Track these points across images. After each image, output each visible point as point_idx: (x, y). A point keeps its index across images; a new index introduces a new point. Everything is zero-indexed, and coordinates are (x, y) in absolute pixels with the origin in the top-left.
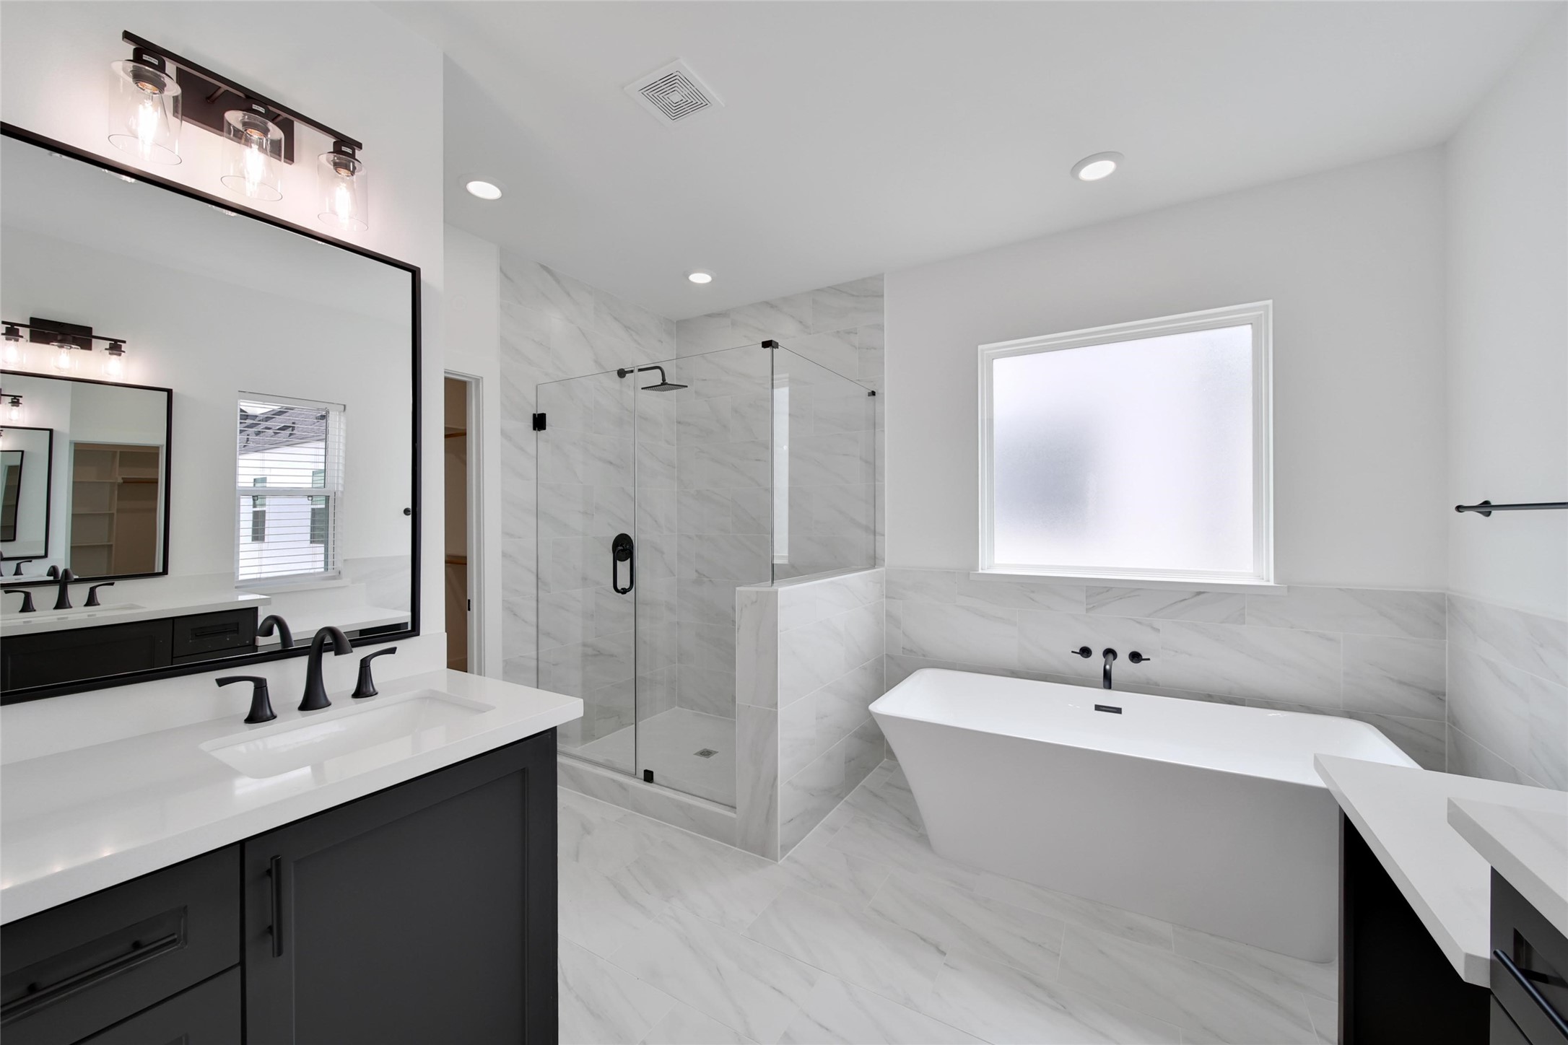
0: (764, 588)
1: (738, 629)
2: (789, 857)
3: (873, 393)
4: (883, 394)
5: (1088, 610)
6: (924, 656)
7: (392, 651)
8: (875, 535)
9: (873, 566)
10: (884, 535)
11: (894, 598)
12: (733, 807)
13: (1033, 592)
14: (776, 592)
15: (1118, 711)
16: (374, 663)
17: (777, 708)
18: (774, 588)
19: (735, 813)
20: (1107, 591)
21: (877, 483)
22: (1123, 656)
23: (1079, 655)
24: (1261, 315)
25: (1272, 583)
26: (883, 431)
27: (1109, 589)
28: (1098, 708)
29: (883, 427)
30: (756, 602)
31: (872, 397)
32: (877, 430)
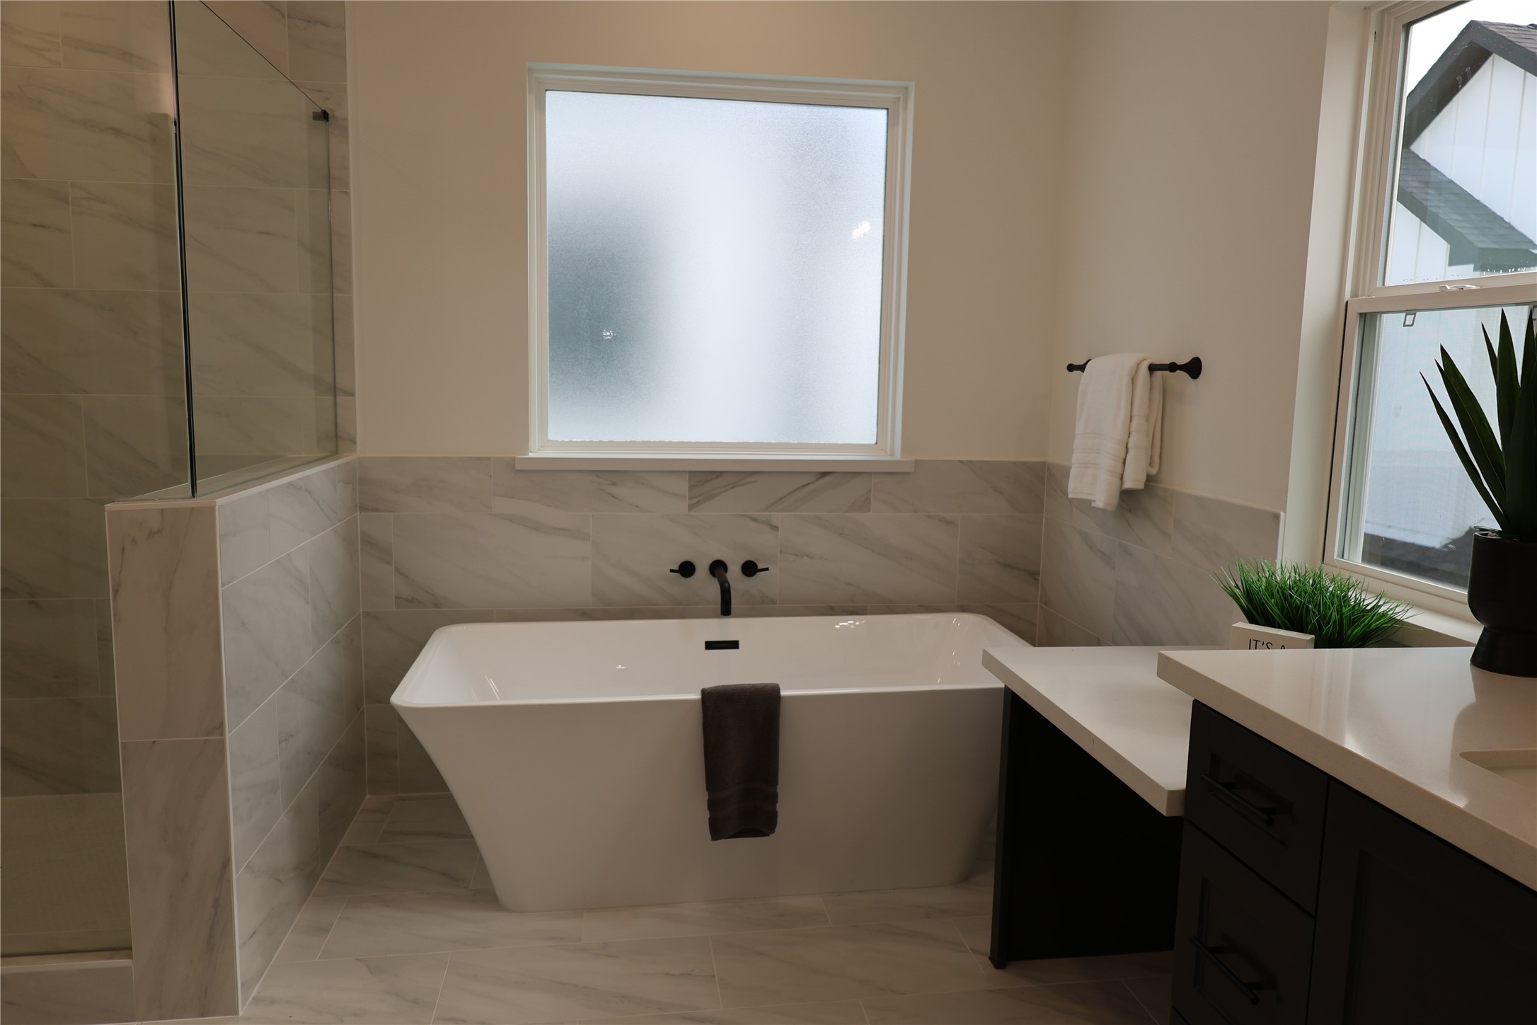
2: (254, 999)
3: (324, 116)
4: (346, 119)
5: (691, 507)
6: (436, 605)
8: (335, 395)
9: (335, 454)
10: (353, 395)
11: (377, 510)
13: (614, 484)
15: (734, 645)
17: (222, 734)
20: (716, 478)
21: (335, 295)
22: (735, 569)
23: (678, 574)
24: (899, 99)
25: (898, 456)
26: (347, 194)
27: (720, 474)
28: (710, 645)
29: (347, 184)
31: (322, 123)
32: (332, 190)
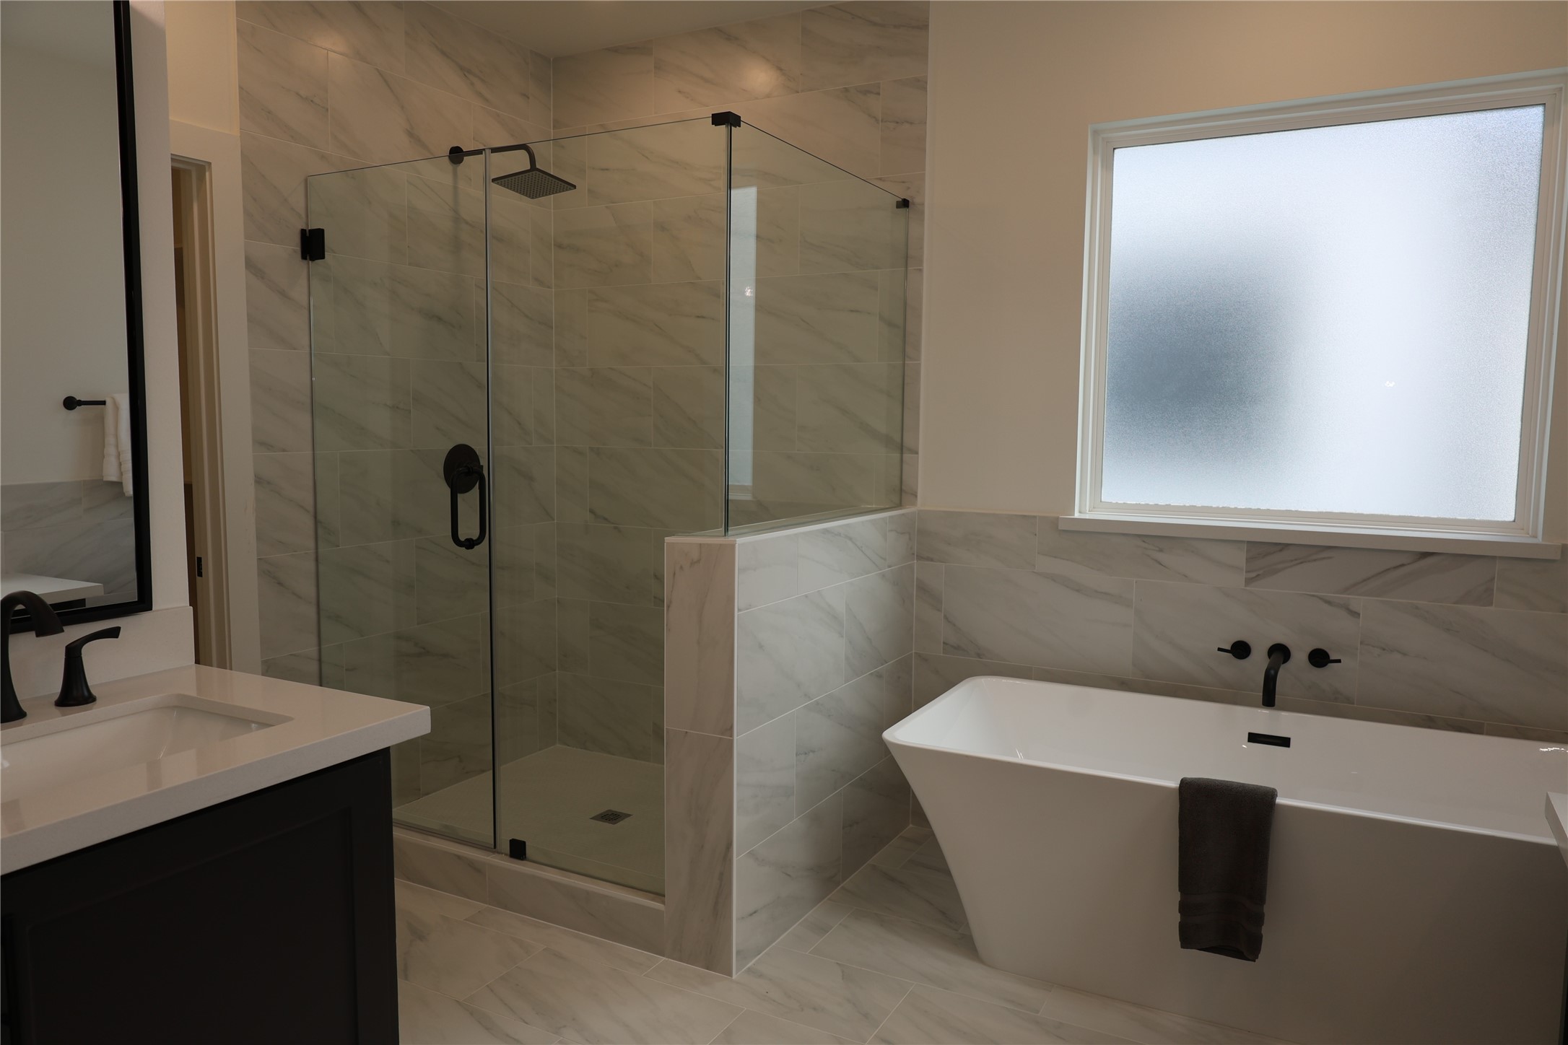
0: (712, 538)
1: (668, 607)
2: (749, 968)
3: (905, 204)
4: (923, 204)
5: (1249, 581)
6: (979, 655)
7: (114, 633)
8: (902, 453)
9: (899, 505)
10: (917, 453)
11: (932, 560)
12: (659, 895)
13: (1161, 550)
14: (733, 546)
15: (1285, 742)
16: (88, 652)
17: (732, 735)
18: (729, 539)
19: (663, 903)
20: (1281, 550)
21: (906, 362)
22: (1299, 657)
23: (1230, 655)
24: (1561, 89)
25: (1539, 540)
26: (921, 270)
27: (1285, 546)
28: (1254, 738)
29: (921, 262)
30: (698, 561)
31: (903, 210)
32: (909, 268)
